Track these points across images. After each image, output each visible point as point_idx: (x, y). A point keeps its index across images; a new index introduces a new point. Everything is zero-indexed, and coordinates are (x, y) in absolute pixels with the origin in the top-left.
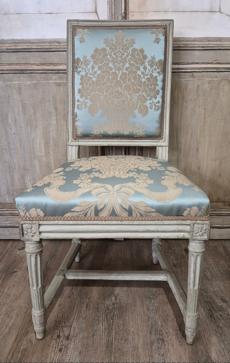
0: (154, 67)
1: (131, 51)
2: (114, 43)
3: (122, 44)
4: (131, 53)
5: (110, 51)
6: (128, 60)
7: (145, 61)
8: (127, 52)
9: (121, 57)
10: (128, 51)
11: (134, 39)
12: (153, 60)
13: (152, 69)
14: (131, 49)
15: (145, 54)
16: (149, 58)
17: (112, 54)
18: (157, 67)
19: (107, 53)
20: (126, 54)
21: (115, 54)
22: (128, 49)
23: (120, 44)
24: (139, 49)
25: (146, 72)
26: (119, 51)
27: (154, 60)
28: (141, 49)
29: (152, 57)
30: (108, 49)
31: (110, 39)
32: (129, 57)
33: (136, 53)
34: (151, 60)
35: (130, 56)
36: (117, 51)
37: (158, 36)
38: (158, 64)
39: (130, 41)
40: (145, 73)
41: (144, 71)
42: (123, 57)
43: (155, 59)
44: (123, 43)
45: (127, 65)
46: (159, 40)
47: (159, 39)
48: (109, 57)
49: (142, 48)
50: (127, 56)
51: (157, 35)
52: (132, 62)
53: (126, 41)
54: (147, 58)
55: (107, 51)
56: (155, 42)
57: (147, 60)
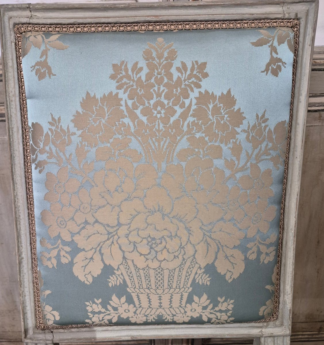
0: (263, 145)
1: (194, 101)
2: (143, 78)
3: (166, 80)
4: (194, 107)
5: (130, 103)
6: (185, 129)
7: (236, 129)
8: (182, 106)
9: (165, 120)
10: (187, 102)
11: (205, 64)
12: (260, 124)
13: (256, 151)
14: (194, 94)
15: (236, 108)
16: (250, 120)
17: (138, 112)
18: (270, 145)
19: (123, 108)
20: (179, 111)
21: (146, 112)
22: (187, 97)
23: (159, 82)
24: (218, 94)
25: (238, 160)
26: (159, 103)
27: (263, 125)
28: (225, 93)
29: (257, 116)
30: (123, 95)
31: (130, 67)
32: (190, 119)
33: (211, 106)
34: (254, 126)
35: (193, 116)
36: (152, 102)
37: (277, 54)
38: (274, 137)
39: (192, 69)
40: (236, 162)
41: (234, 158)
42: (172, 119)
43: (266, 124)
44: (170, 76)
45: (184, 144)
46: (280, 64)
47: (280, 60)
48: (127, 121)
49: (229, 92)
50: (184, 116)
51: (274, 49)
52: (198, 135)
53: (178, 69)
54: (245, 122)
55: (123, 103)
56: (267, 70)
57: (245, 125)
